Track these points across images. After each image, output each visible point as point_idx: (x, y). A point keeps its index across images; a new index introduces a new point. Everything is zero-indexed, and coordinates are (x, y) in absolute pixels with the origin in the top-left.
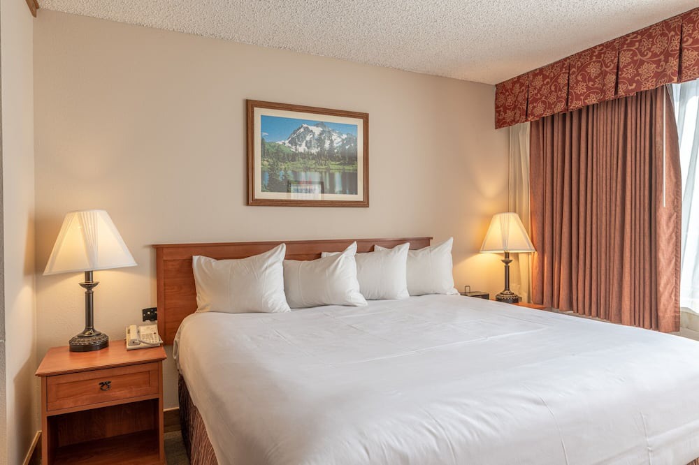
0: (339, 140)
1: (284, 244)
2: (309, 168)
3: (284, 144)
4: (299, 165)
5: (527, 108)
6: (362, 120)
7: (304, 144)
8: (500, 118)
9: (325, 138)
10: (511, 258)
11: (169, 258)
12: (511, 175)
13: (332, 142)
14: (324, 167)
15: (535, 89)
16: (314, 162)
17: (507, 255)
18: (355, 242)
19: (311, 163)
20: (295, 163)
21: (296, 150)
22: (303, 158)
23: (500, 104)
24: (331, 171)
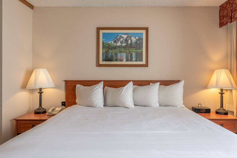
0: (135, 39)
1: (103, 81)
2: (122, 52)
3: (111, 43)
4: (117, 51)
5: (232, 15)
6: (145, 30)
7: (119, 42)
8: (221, 22)
9: (128, 39)
10: (224, 92)
11: (69, 85)
12: (229, 50)
13: (131, 41)
14: (128, 51)
15: (235, 4)
16: (124, 49)
17: (222, 90)
18: (132, 81)
19: (123, 50)
20: (116, 50)
21: (116, 45)
22: (119, 48)
23: (221, 16)
24: (131, 52)
